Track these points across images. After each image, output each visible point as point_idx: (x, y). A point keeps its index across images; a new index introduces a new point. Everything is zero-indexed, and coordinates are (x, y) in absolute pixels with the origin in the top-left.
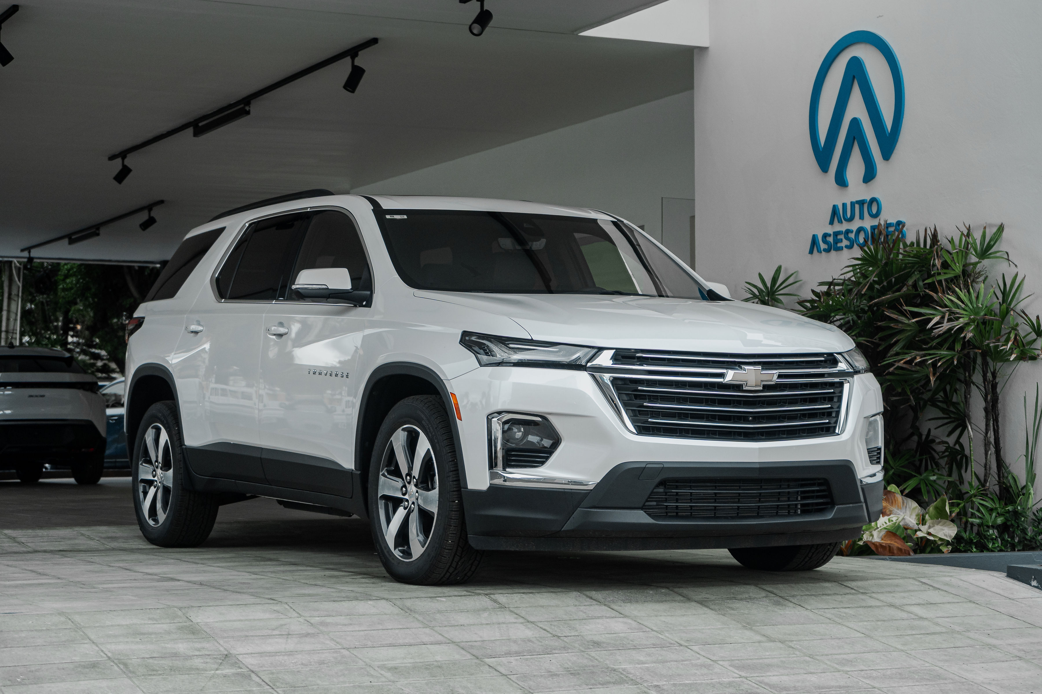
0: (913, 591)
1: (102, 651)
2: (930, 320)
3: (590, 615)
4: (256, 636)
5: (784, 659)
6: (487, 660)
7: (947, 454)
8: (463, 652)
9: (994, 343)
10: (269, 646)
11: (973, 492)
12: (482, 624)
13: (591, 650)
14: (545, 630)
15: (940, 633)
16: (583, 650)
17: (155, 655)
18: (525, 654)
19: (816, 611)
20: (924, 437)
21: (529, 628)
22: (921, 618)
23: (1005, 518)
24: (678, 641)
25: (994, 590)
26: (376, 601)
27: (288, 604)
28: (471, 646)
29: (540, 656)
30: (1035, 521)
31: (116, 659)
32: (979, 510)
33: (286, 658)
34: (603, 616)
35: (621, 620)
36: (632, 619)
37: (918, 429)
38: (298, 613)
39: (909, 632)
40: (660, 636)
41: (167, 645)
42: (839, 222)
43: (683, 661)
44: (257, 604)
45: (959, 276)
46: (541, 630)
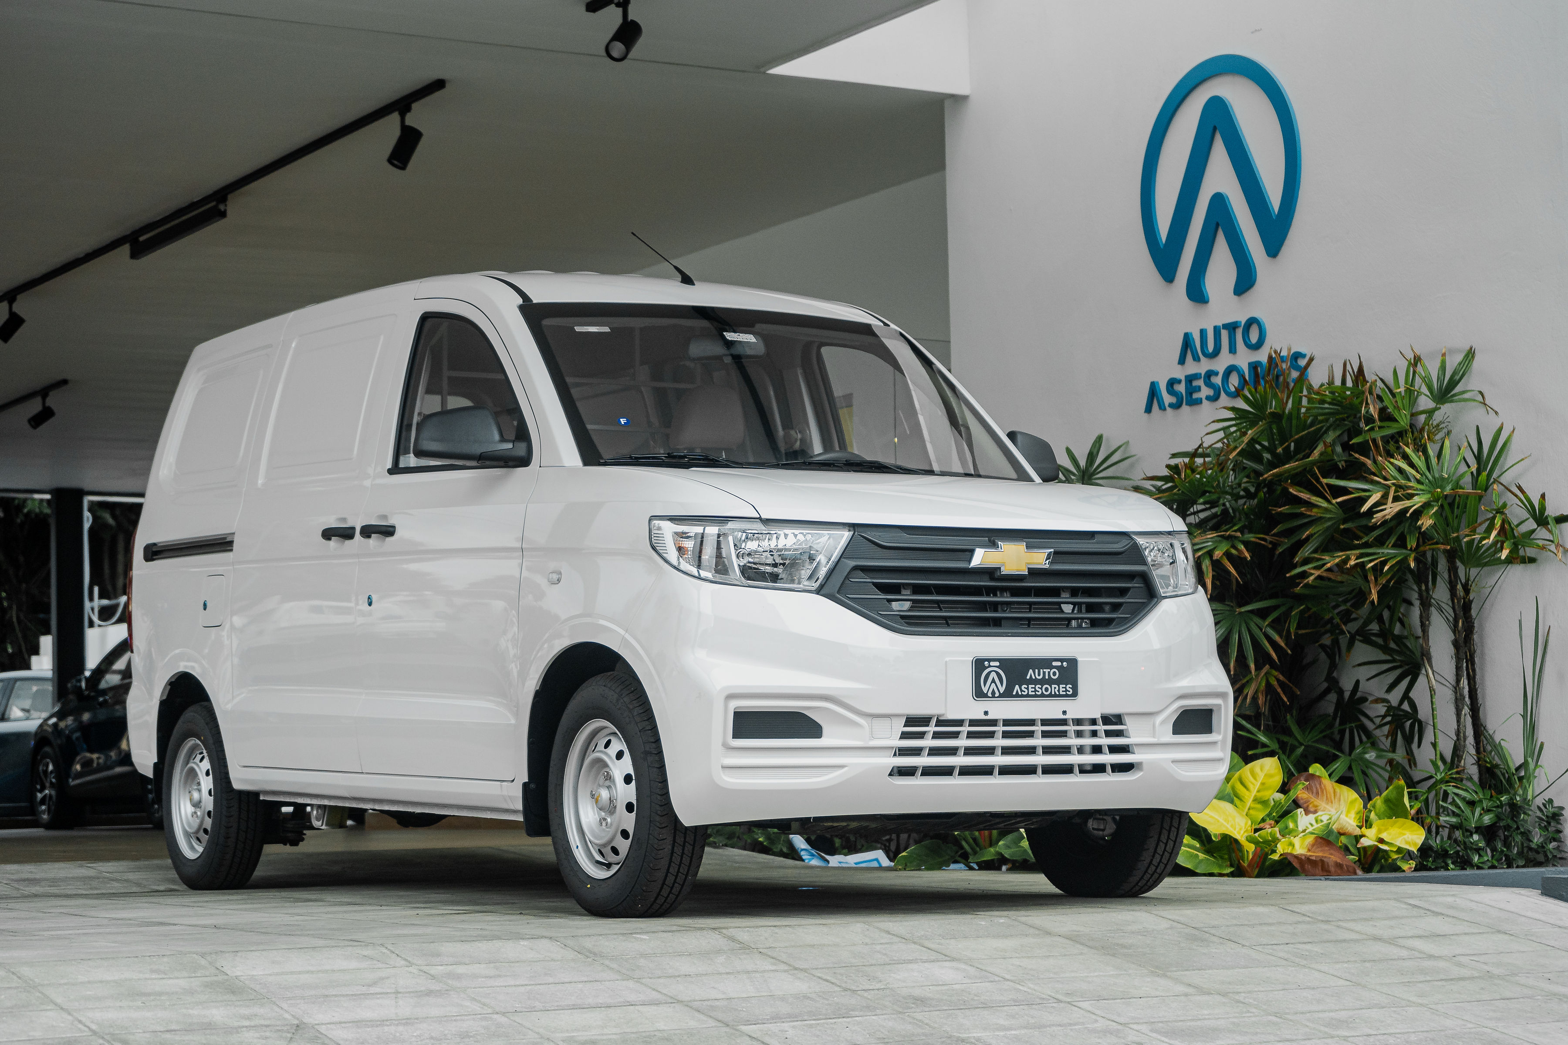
0: (1402, 917)
1: (80, 1022)
2: (1364, 500)
3: (895, 958)
4: (343, 996)
5: (1235, 1020)
6: (744, 1028)
7: (1389, 719)
8: (702, 1017)
9: (1467, 536)
10: (367, 1011)
11: (1439, 777)
12: (721, 974)
13: (913, 1010)
14: (827, 981)
15: (1472, 978)
16: (901, 1010)
17: (174, 1027)
18: (806, 1018)
19: (1260, 948)
20: (1347, 695)
21: (800, 978)
22: (1431, 957)
23: (1497, 816)
24: (1053, 995)
25: (1529, 914)
26: (532, 940)
27: (386, 945)
28: (711, 1006)
29: (831, 1020)
30: (1543, 820)
31: (107, 1034)
32: (1454, 803)
33: (401, 1028)
34: (917, 959)
35: (947, 964)
36: (966, 963)
37: (1338, 682)
38: (406, 960)
39: (1422, 978)
40: (1021, 988)
41: (191, 1012)
42: (1194, 359)
43: (1070, 1024)
44: (333, 947)
45: (1406, 432)
46: (821, 981)
